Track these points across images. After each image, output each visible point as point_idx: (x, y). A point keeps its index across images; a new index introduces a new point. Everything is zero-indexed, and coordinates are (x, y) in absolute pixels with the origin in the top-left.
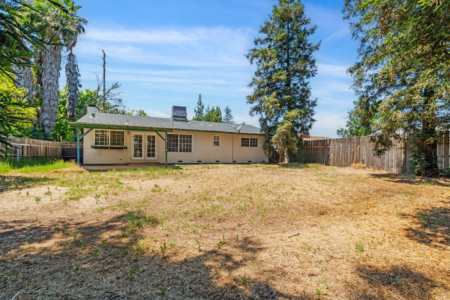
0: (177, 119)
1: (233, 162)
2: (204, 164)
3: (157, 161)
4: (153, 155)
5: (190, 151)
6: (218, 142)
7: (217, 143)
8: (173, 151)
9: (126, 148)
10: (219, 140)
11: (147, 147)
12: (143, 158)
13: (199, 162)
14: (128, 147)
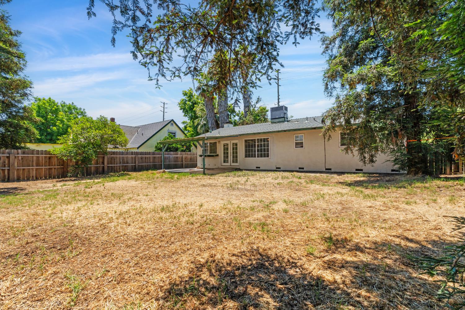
0: (275, 121)
1: (326, 169)
2: (284, 171)
3: (238, 167)
4: (237, 162)
5: (268, 156)
6: (302, 143)
7: (299, 145)
8: (252, 157)
9: (217, 155)
10: (302, 140)
11: (232, 154)
12: (229, 164)
13: (278, 169)
14: (219, 155)
